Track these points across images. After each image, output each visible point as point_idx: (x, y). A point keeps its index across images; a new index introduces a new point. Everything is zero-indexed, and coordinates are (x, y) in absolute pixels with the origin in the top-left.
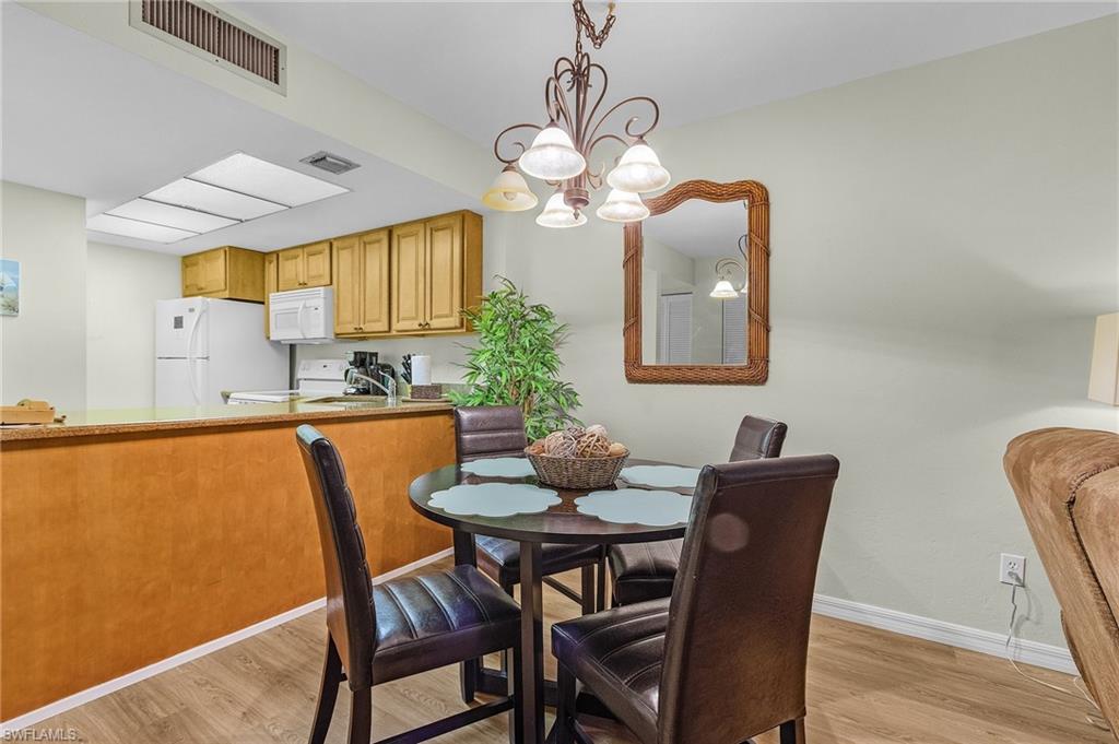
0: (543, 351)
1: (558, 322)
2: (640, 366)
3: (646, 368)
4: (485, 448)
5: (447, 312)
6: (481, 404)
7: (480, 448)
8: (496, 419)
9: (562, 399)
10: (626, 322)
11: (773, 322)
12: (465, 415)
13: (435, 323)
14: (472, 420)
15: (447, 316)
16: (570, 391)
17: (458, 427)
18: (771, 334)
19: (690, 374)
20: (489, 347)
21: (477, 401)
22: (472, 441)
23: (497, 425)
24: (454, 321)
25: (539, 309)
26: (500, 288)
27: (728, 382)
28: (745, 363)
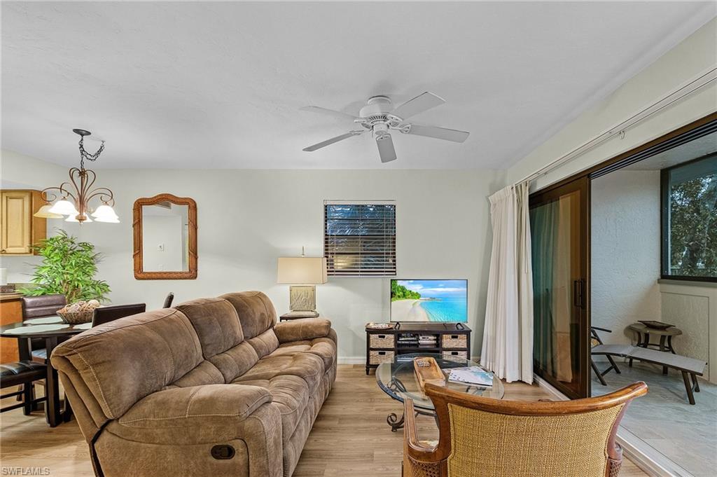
0: (87, 265)
1: (95, 251)
2: (142, 272)
3: (145, 273)
4: (41, 314)
5: (20, 244)
6: (43, 294)
7: (37, 315)
8: (49, 301)
9: (97, 288)
10: (134, 251)
11: (199, 254)
12: (28, 300)
13: (9, 250)
14: (32, 303)
15: (19, 247)
16: (105, 285)
17: (24, 306)
18: (198, 260)
19: (165, 276)
20: (49, 265)
21: (41, 293)
22: (32, 312)
23: (49, 303)
24: (26, 249)
25: (85, 245)
26: (57, 234)
27: (181, 279)
28: (188, 270)
